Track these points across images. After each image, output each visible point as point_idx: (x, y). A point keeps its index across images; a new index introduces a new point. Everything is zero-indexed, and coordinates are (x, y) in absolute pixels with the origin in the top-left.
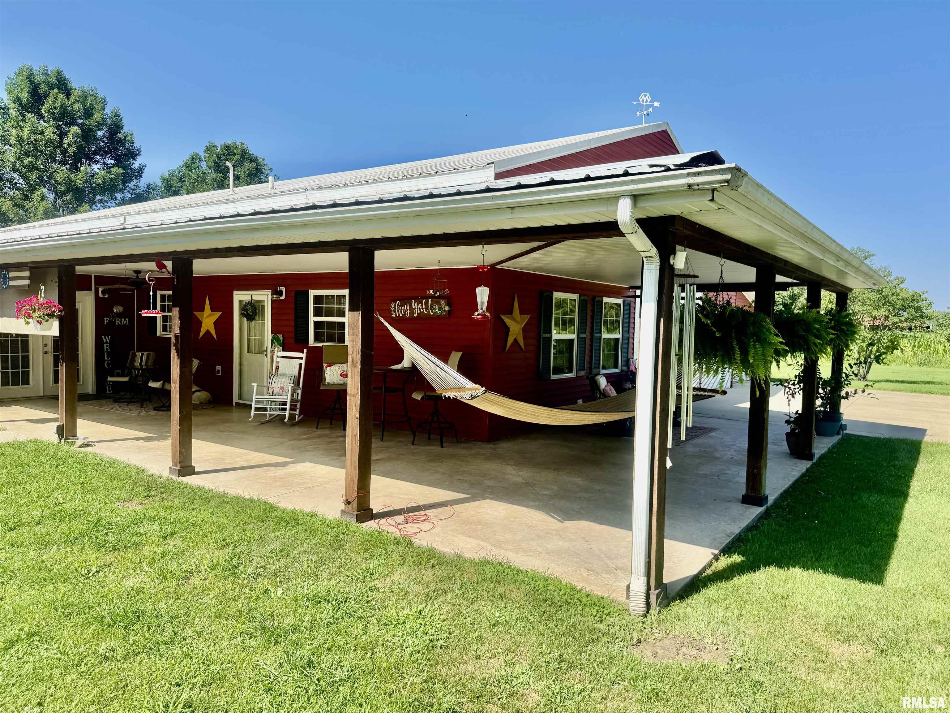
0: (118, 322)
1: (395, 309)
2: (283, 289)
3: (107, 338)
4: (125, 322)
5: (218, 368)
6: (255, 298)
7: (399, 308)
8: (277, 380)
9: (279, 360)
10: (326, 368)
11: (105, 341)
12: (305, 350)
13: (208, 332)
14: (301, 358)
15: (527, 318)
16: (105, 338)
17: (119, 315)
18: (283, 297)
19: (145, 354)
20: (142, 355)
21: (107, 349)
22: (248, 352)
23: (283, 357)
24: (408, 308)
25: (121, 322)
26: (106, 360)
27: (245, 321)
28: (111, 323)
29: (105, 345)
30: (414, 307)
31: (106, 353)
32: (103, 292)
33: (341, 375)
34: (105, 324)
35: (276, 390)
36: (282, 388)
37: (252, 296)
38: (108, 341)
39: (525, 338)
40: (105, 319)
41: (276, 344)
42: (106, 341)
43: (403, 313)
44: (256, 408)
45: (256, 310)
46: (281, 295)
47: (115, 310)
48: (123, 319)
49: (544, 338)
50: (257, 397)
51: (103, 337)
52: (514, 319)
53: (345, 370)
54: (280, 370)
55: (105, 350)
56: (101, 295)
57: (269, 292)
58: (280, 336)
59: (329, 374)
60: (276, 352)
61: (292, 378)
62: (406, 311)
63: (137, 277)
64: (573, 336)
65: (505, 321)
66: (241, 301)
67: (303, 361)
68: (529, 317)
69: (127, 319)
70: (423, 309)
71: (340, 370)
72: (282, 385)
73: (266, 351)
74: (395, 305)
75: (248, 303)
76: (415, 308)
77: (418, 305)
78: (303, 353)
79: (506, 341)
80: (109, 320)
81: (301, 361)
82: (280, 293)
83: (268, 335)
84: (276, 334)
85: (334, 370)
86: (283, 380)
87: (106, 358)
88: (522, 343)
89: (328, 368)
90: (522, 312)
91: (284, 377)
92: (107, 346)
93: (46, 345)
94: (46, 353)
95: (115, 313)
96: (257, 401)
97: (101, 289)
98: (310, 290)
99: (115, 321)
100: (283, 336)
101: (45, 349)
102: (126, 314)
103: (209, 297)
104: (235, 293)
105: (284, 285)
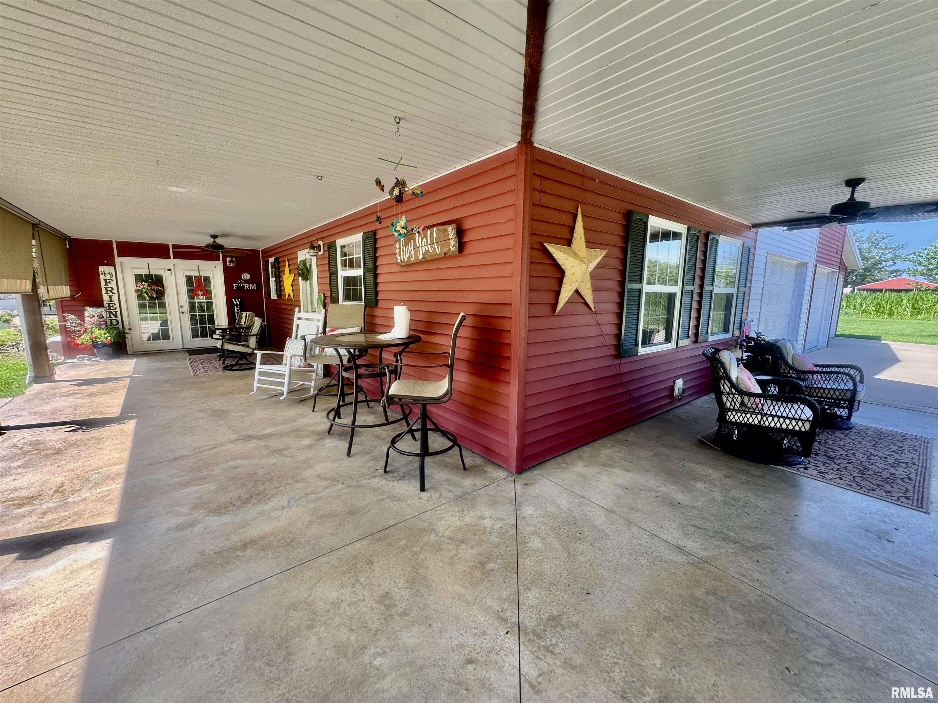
0: (246, 287)
1: (400, 252)
2: (322, 243)
3: (237, 301)
4: (254, 287)
6: (307, 257)
7: (403, 249)
8: (291, 346)
9: (299, 322)
11: (235, 303)
13: (289, 294)
15: (598, 255)
16: (235, 301)
17: (247, 282)
18: (322, 252)
21: (237, 310)
23: (302, 319)
24: (412, 246)
25: (249, 287)
27: (303, 282)
28: (240, 288)
29: (235, 307)
30: (418, 245)
31: (236, 314)
32: (231, 262)
34: (235, 288)
37: (305, 255)
38: (238, 303)
39: (595, 289)
40: (234, 285)
41: (320, 304)
43: (407, 255)
45: (308, 269)
46: (320, 250)
47: (243, 278)
48: (251, 285)
49: (630, 290)
50: (260, 367)
51: (233, 300)
52: (575, 254)
54: (299, 334)
55: (236, 311)
56: (228, 264)
58: (322, 296)
61: (303, 345)
62: (410, 252)
63: (215, 241)
64: (676, 289)
65: (554, 255)
68: (604, 252)
69: (255, 285)
70: (428, 245)
72: (294, 352)
74: (399, 245)
77: (422, 240)
79: (557, 293)
80: (238, 286)
82: (319, 248)
83: (316, 295)
84: (320, 293)
86: (297, 346)
87: (236, 317)
88: (589, 298)
90: (590, 244)
91: (298, 342)
92: (237, 307)
93: (182, 307)
94: (183, 313)
95: (243, 280)
96: (260, 372)
97: (228, 259)
98: (337, 241)
99: (244, 286)
100: (324, 295)
101: (182, 310)
102: (253, 280)
103: (288, 260)
104: (299, 253)
105: (322, 239)
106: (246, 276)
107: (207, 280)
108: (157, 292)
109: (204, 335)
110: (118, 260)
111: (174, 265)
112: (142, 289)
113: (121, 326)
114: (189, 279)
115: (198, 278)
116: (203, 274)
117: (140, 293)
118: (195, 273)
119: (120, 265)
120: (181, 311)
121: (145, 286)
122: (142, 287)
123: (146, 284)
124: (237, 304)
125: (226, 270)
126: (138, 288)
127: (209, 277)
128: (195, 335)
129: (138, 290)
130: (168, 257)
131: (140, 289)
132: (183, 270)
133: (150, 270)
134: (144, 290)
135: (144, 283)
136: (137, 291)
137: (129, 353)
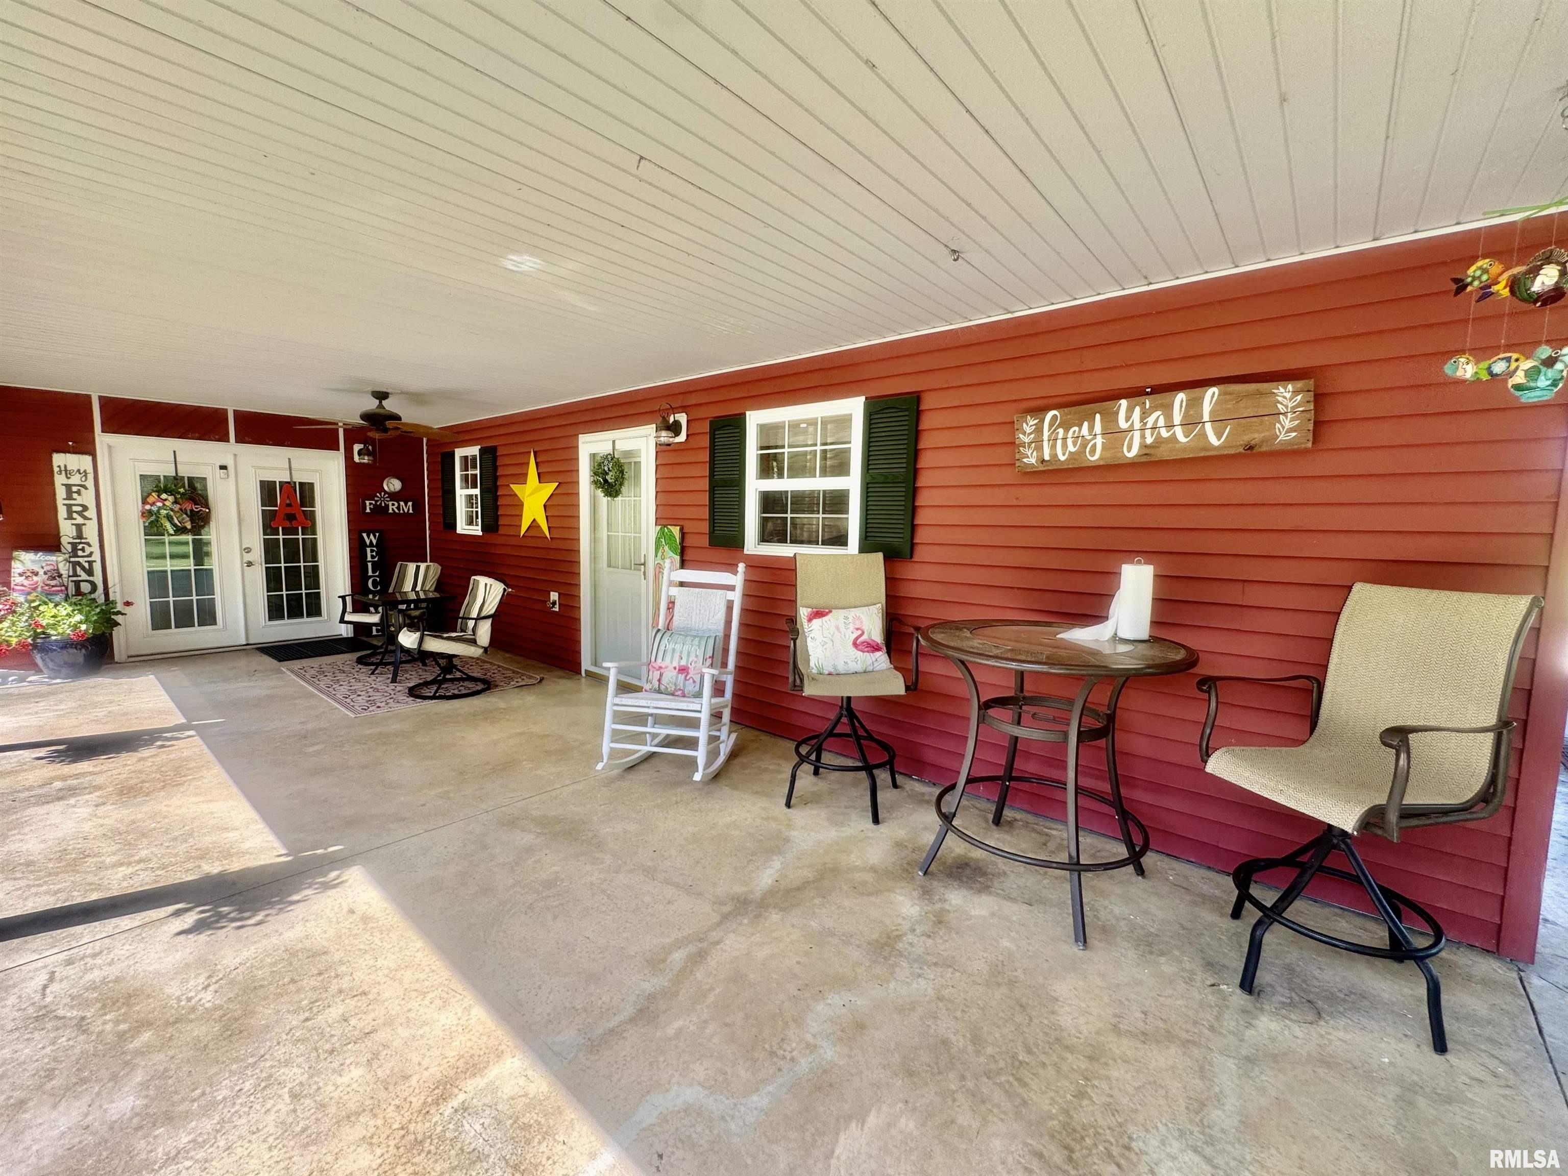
0: (392, 507)
1: (1037, 442)
2: (682, 418)
3: (372, 536)
4: (407, 507)
5: (554, 596)
6: (621, 446)
7: (1054, 433)
8: (670, 647)
9: (675, 591)
10: (810, 620)
11: (368, 542)
12: (741, 567)
13: (534, 525)
14: (731, 588)
16: (368, 536)
17: (394, 496)
18: (682, 438)
19: (423, 566)
20: (418, 568)
21: (373, 557)
22: (609, 566)
23: (682, 584)
24: (1098, 428)
25: (398, 508)
26: (371, 577)
27: (603, 500)
28: (381, 510)
29: (368, 550)
30: (1123, 425)
31: (370, 565)
32: (362, 453)
33: (855, 644)
34: (368, 510)
35: (670, 676)
36: (683, 670)
37: (614, 442)
38: (374, 542)
40: (367, 503)
41: (666, 548)
42: (371, 541)
43: (1071, 448)
44: (615, 732)
45: (622, 472)
46: (677, 433)
47: (386, 488)
48: (402, 503)
50: (617, 700)
51: (365, 535)
53: (865, 628)
54: (678, 620)
55: (369, 558)
56: (356, 459)
57: (649, 430)
58: (676, 531)
59: (820, 639)
60: (666, 572)
61: (711, 642)
62: (1086, 441)
63: (380, 406)
66: (593, 456)
67: (736, 597)
69: (410, 504)
70: (1170, 426)
71: (851, 627)
72: (683, 663)
73: (644, 564)
74: (1039, 430)
75: (606, 457)
76: (1131, 430)
77: (1144, 415)
78: (735, 573)
80: (375, 505)
81: (730, 595)
82: (675, 428)
83: (649, 528)
84: (665, 526)
85: (833, 629)
86: (686, 647)
87: (370, 573)
89: (816, 622)
91: (689, 639)
92: (372, 551)
93: (248, 550)
94: (250, 564)
95: (386, 492)
96: (615, 712)
97: (357, 447)
98: (748, 413)
99: (387, 506)
100: (682, 530)
101: (248, 557)
102: (410, 492)
103: (535, 453)
104: (582, 438)
105: (683, 409)
106: (393, 485)
107: (307, 491)
108: (193, 516)
109: (295, 612)
110: (103, 440)
111: (235, 455)
112: (160, 508)
113: (103, 597)
114: (268, 490)
115: (287, 487)
116: (299, 478)
117: (153, 518)
118: (279, 476)
119: (106, 451)
120: (245, 560)
121: (167, 503)
122: (159, 504)
123: (171, 498)
124: (371, 544)
125: (352, 469)
126: (148, 507)
127: (311, 485)
128: (275, 611)
129: (150, 512)
130: (224, 438)
131: (155, 509)
132: (256, 467)
133: (178, 466)
134: (163, 512)
135: (164, 496)
136: (146, 514)
137: (117, 659)
